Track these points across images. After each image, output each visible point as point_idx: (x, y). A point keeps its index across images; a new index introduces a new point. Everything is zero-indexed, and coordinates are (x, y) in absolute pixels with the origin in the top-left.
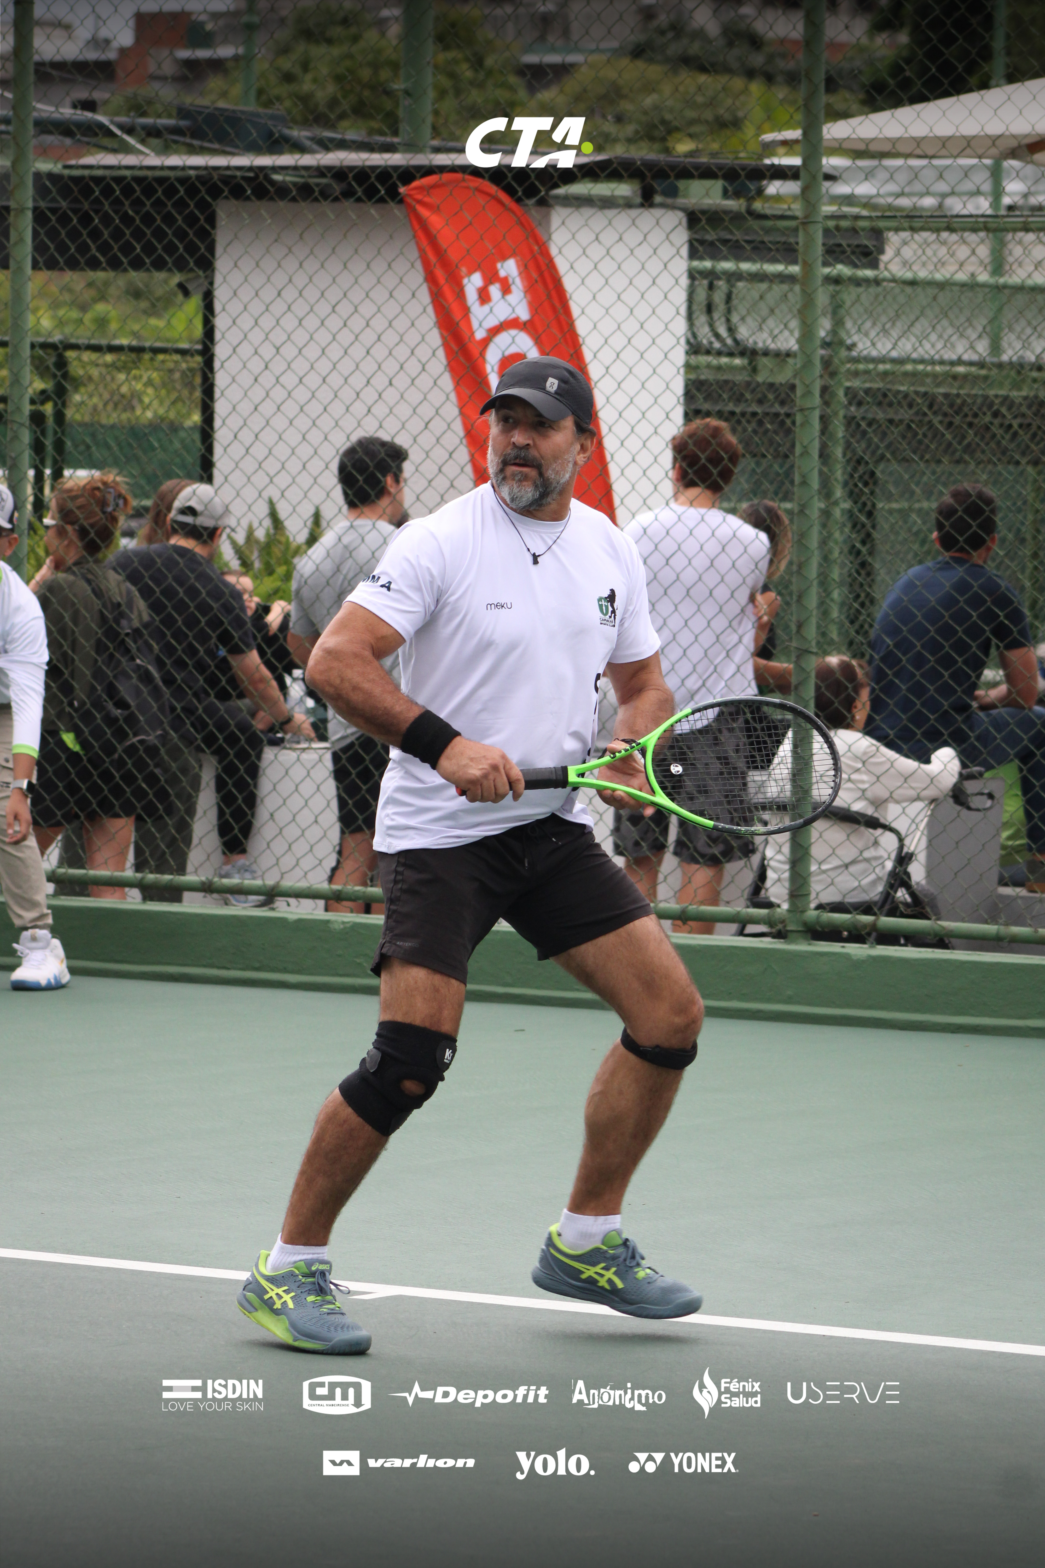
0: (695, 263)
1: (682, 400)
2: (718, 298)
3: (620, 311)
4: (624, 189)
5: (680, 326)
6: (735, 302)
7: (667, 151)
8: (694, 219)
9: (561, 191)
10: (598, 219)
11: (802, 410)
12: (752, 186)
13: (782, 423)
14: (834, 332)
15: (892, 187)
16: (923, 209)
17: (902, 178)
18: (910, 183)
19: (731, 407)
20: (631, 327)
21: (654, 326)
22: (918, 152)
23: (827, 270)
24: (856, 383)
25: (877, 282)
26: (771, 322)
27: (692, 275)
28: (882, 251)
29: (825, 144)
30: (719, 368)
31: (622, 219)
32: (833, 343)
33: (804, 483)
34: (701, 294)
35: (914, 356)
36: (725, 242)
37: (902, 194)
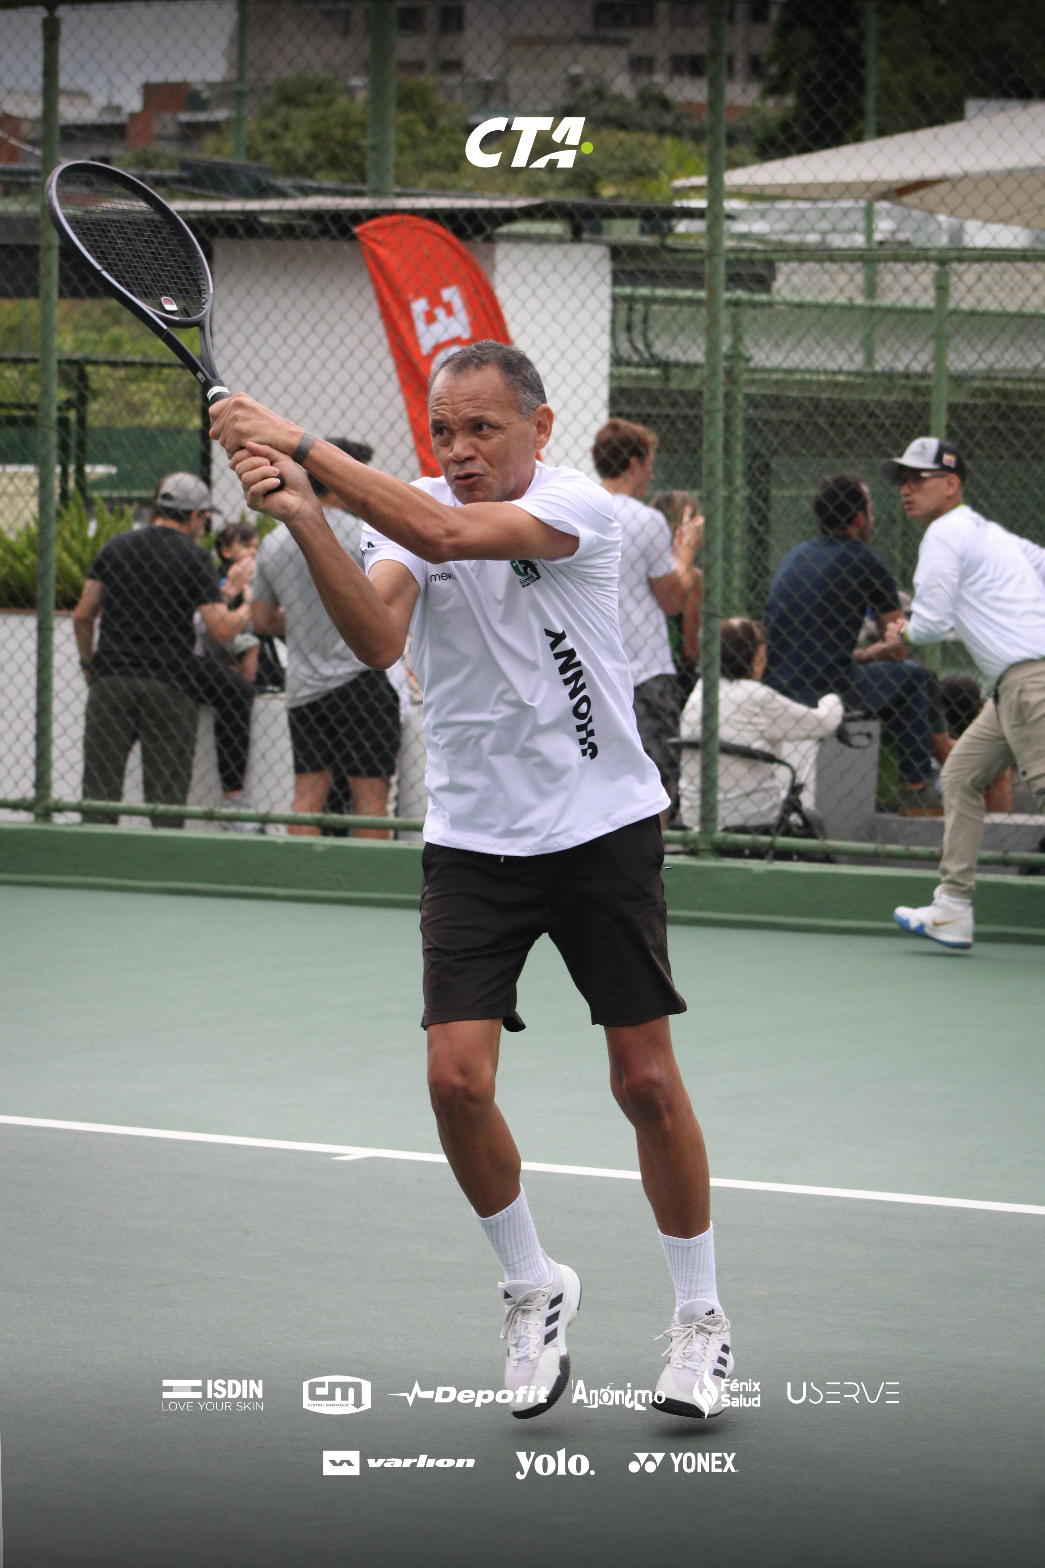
0: (619, 290)
1: (608, 404)
2: (637, 318)
3: (554, 330)
4: (556, 228)
5: (605, 342)
6: (651, 322)
7: (594, 194)
8: (616, 252)
9: (504, 229)
10: (536, 252)
11: (709, 412)
12: (664, 224)
13: (691, 424)
14: (734, 347)
15: (781, 226)
16: (808, 244)
17: (790, 217)
18: (797, 221)
19: (648, 410)
20: (564, 342)
21: (584, 342)
22: (805, 195)
23: (728, 295)
24: (753, 390)
25: (770, 305)
26: (681, 339)
27: (615, 299)
28: (773, 278)
29: (726, 189)
30: (638, 378)
31: (556, 252)
32: (734, 356)
33: (711, 473)
34: (622, 315)
35: (802, 367)
36: (643, 272)
37: (791, 231)
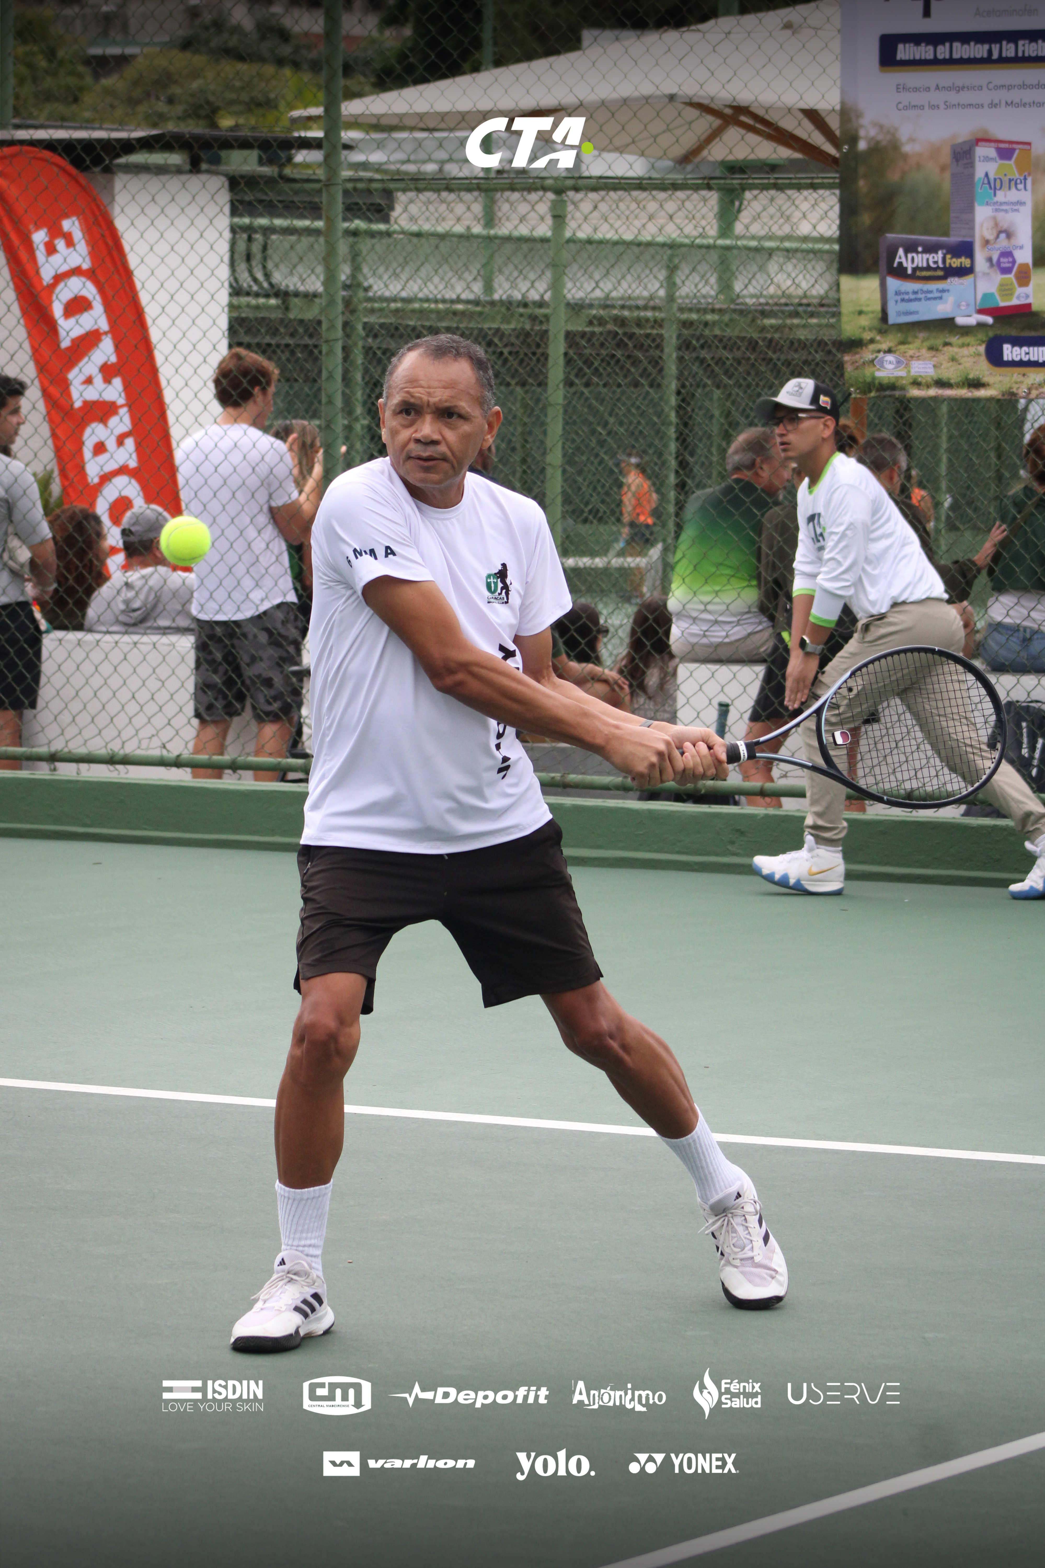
0: (236, 220)
1: (226, 333)
2: (256, 248)
3: (173, 260)
4: (175, 158)
5: (224, 272)
6: (270, 252)
7: (214, 125)
8: (234, 183)
9: (122, 160)
10: (154, 183)
11: (327, 341)
12: (283, 154)
13: (311, 353)
14: (353, 276)
15: (400, 156)
16: (426, 173)
17: (408, 147)
18: (415, 151)
19: (268, 339)
20: (182, 273)
21: (202, 272)
22: (421, 125)
23: (346, 225)
24: (372, 319)
25: (388, 234)
26: (300, 269)
27: (234, 229)
28: (392, 208)
29: (343, 119)
30: (257, 307)
31: (174, 183)
32: (353, 285)
33: (330, 402)
34: (242, 246)
35: (421, 295)
36: (261, 201)
37: (408, 161)
